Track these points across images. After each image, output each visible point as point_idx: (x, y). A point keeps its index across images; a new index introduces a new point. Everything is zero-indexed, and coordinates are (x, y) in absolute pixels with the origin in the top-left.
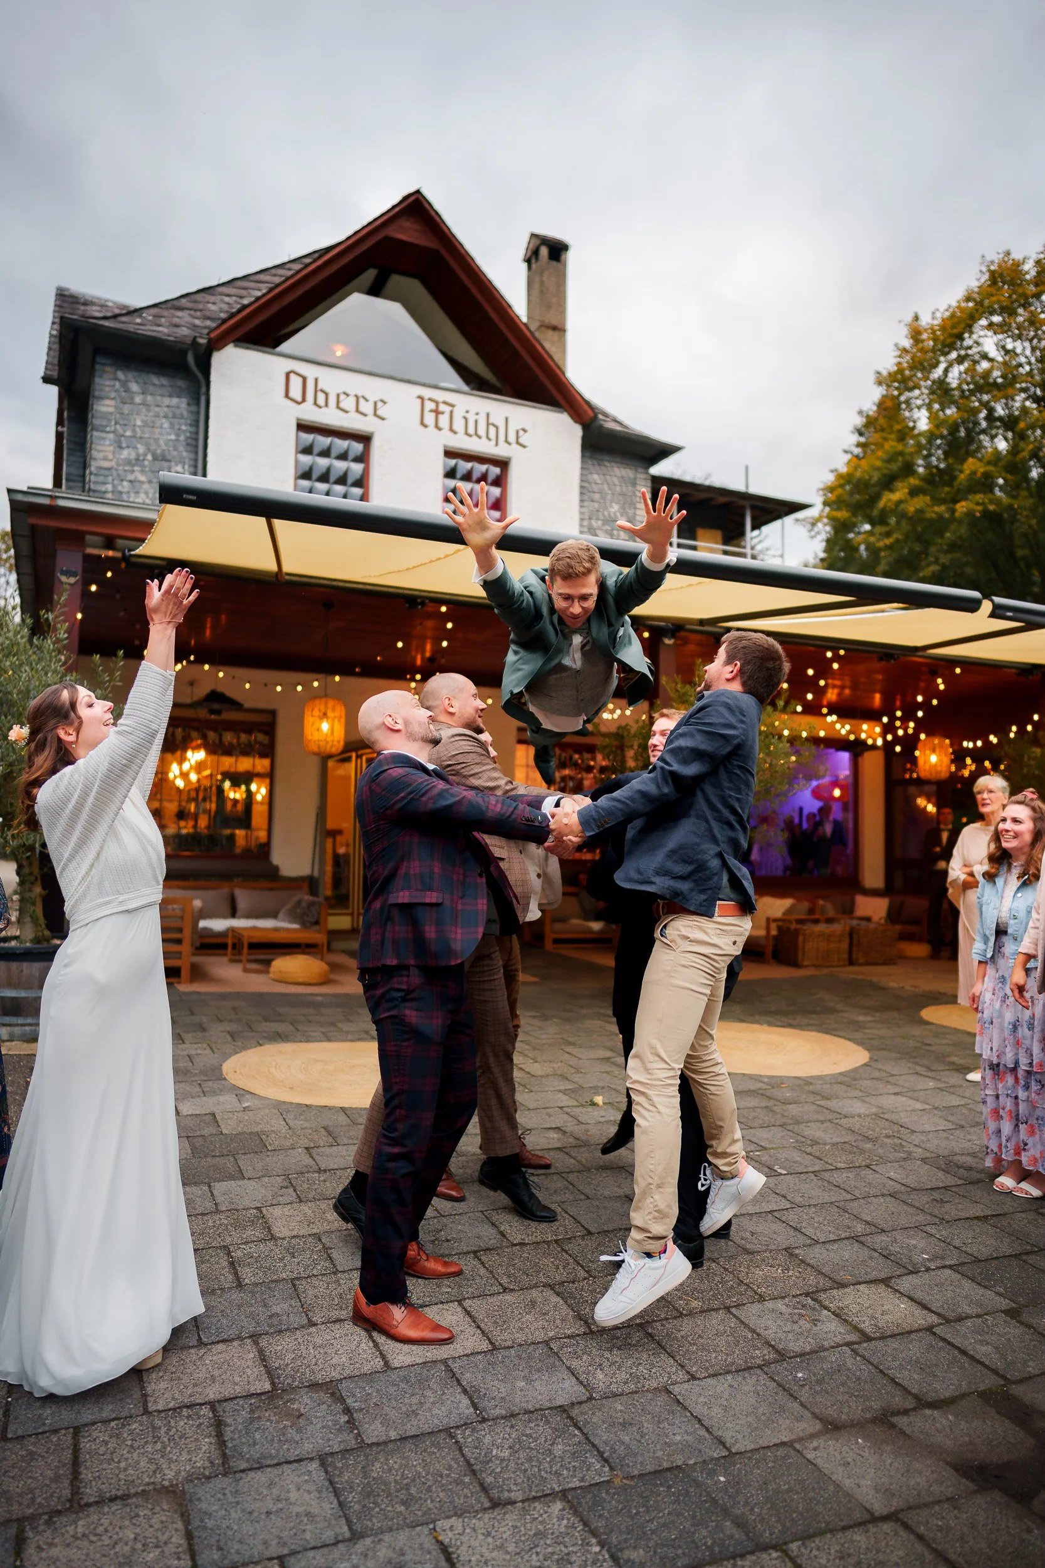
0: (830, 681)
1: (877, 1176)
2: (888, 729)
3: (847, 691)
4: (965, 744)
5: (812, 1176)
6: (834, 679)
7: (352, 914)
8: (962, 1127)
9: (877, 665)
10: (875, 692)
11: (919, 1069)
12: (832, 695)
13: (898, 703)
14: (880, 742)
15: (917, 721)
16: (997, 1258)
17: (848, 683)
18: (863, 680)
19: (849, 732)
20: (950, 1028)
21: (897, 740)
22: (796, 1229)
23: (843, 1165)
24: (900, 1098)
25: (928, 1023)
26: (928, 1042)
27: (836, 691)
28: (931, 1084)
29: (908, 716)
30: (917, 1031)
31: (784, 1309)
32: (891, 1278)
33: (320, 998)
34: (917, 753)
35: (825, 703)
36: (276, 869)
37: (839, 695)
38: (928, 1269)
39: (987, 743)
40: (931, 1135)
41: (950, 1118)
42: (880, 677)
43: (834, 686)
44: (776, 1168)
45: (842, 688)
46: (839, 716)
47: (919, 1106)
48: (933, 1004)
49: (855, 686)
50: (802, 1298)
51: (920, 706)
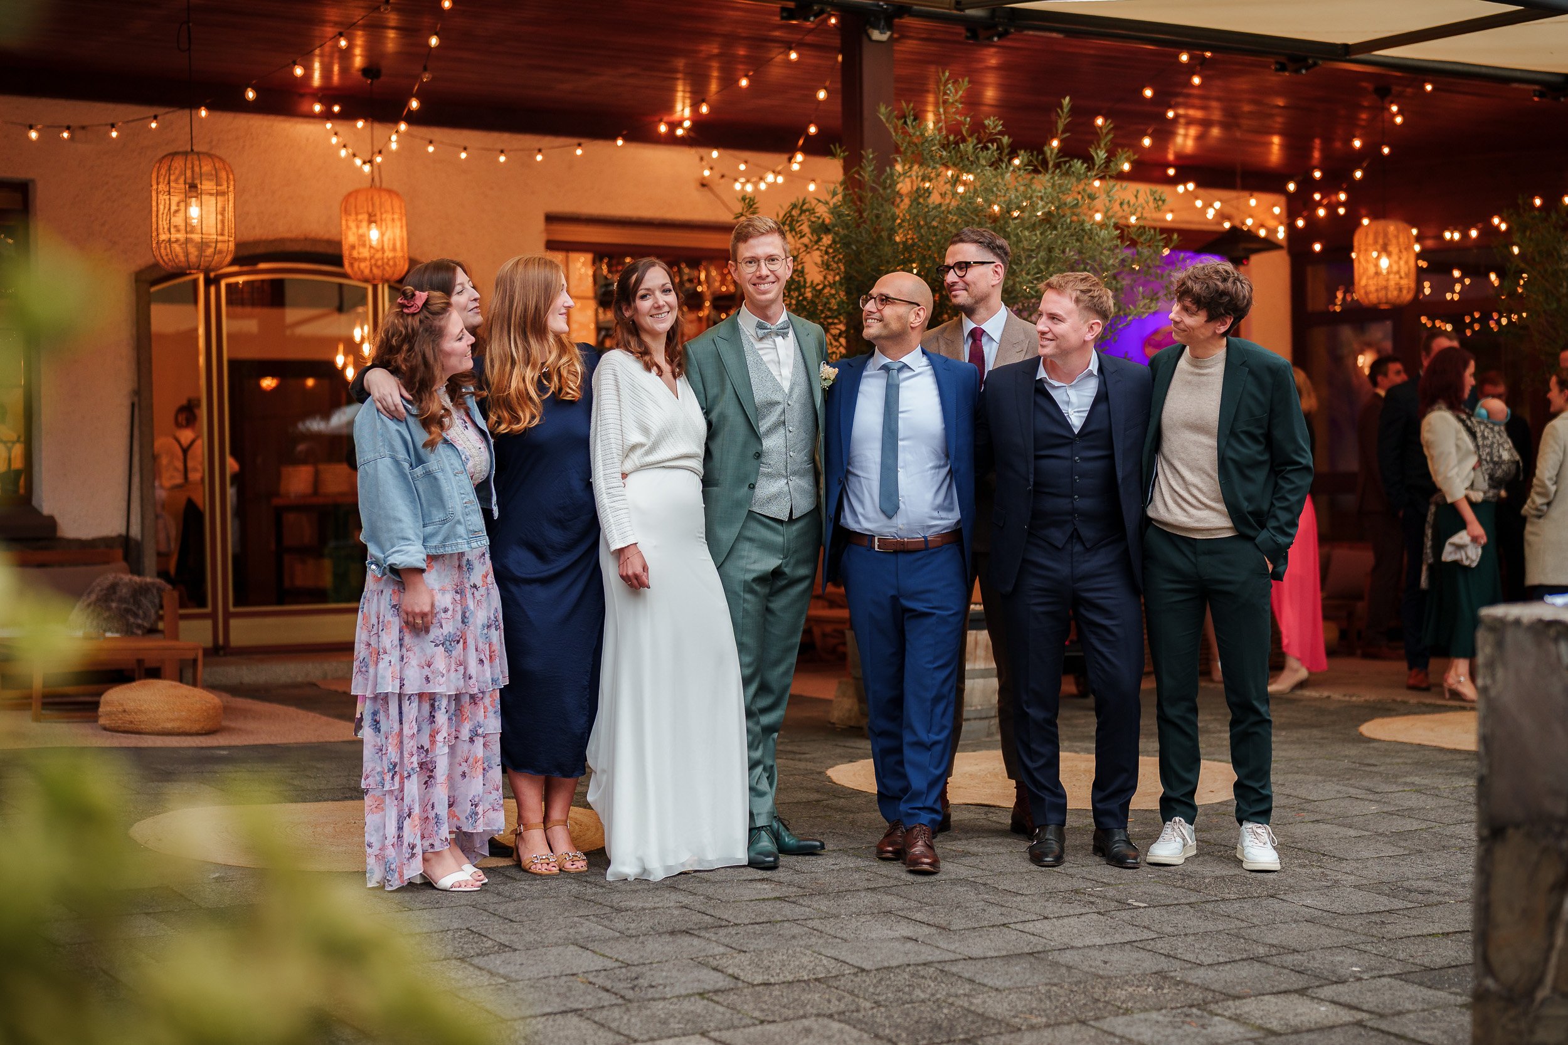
0: (1181, 111)
1: (1285, 904)
2: (1297, 205)
3: (1215, 131)
4: (1447, 235)
5: (1187, 908)
6: (1187, 106)
7: (213, 616)
8: (1421, 851)
9: (1274, 78)
10: (1271, 132)
11: (1353, 791)
12: (1185, 140)
13: (1316, 154)
14: (1281, 233)
15: (1353, 188)
16: (1456, 966)
17: (1216, 115)
18: (1247, 108)
19: (1222, 216)
20: (1411, 744)
21: (1315, 230)
22: (1168, 956)
23: (1233, 896)
24: (1322, 826)
25: (1370, 740)
26: (1372, 761)
27: (1193, 131)
28: (1374, 808)
29: (1336, 178)
30: (1353, 751)
31: (1160, 1018)
32: (1307, 988)
33: (225, 752)
34: (1354, 255)
35: (1171, 157)
36: (51, 523)
37: (1199, 138)
38: (1359, 979)
39: (1489, 232)
40: (1370, 862)
41: (1402, 843)
42: (1280, 102)
43: (1190, 122)
44: (1130, 901)
45: (1206, 124)
46: (1199, 185)
47: (1352, 833)
48: (1383, 716)
49: (1230, 122)
50: (1185, 1009)
51: (1356, 160)
